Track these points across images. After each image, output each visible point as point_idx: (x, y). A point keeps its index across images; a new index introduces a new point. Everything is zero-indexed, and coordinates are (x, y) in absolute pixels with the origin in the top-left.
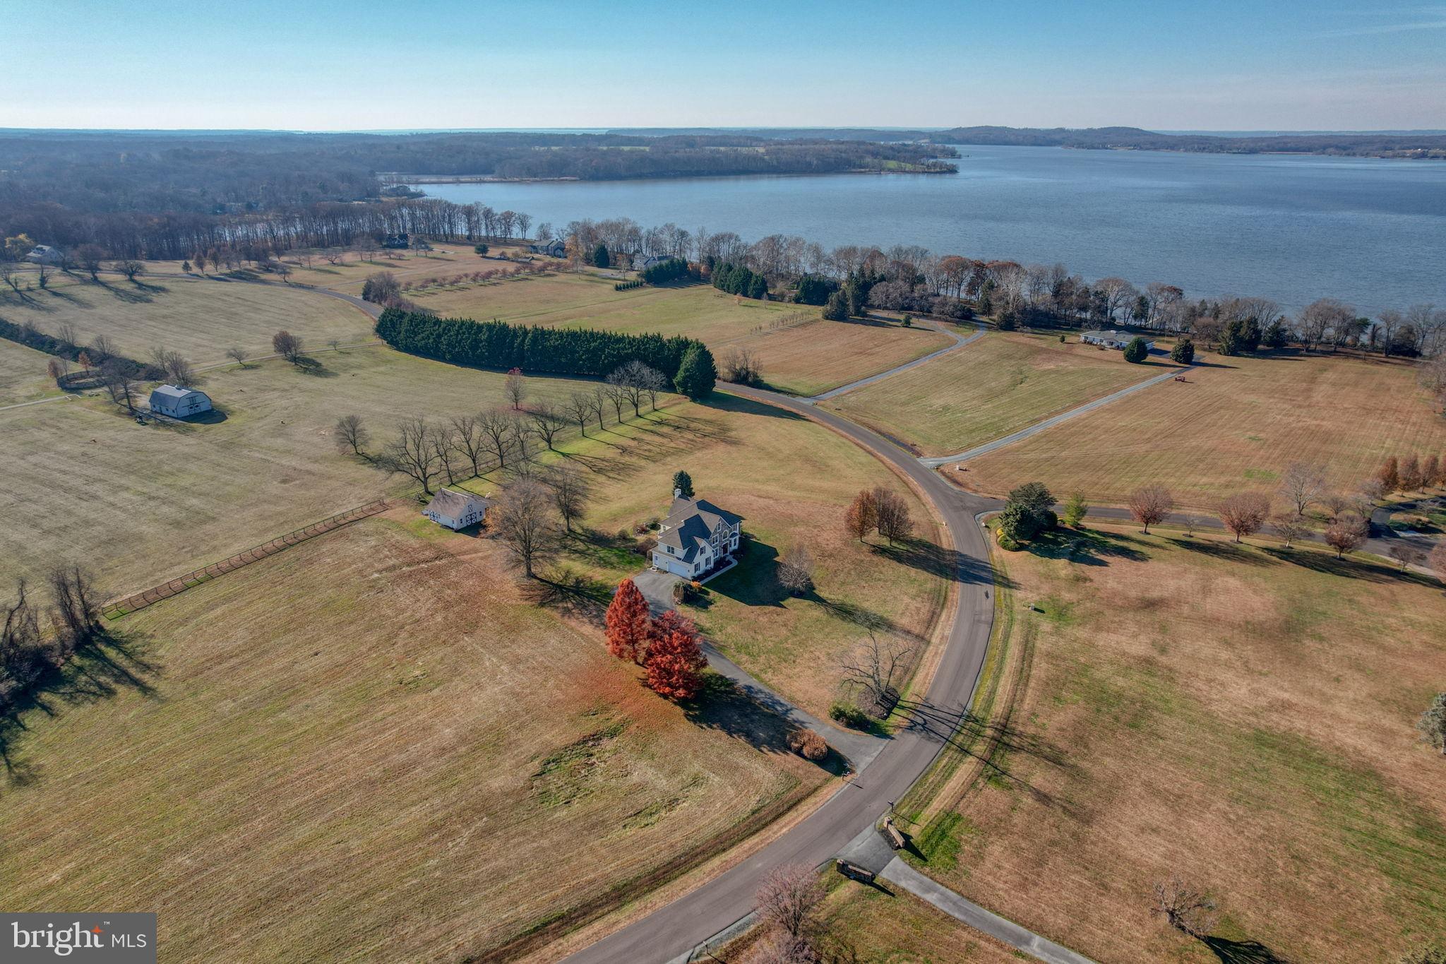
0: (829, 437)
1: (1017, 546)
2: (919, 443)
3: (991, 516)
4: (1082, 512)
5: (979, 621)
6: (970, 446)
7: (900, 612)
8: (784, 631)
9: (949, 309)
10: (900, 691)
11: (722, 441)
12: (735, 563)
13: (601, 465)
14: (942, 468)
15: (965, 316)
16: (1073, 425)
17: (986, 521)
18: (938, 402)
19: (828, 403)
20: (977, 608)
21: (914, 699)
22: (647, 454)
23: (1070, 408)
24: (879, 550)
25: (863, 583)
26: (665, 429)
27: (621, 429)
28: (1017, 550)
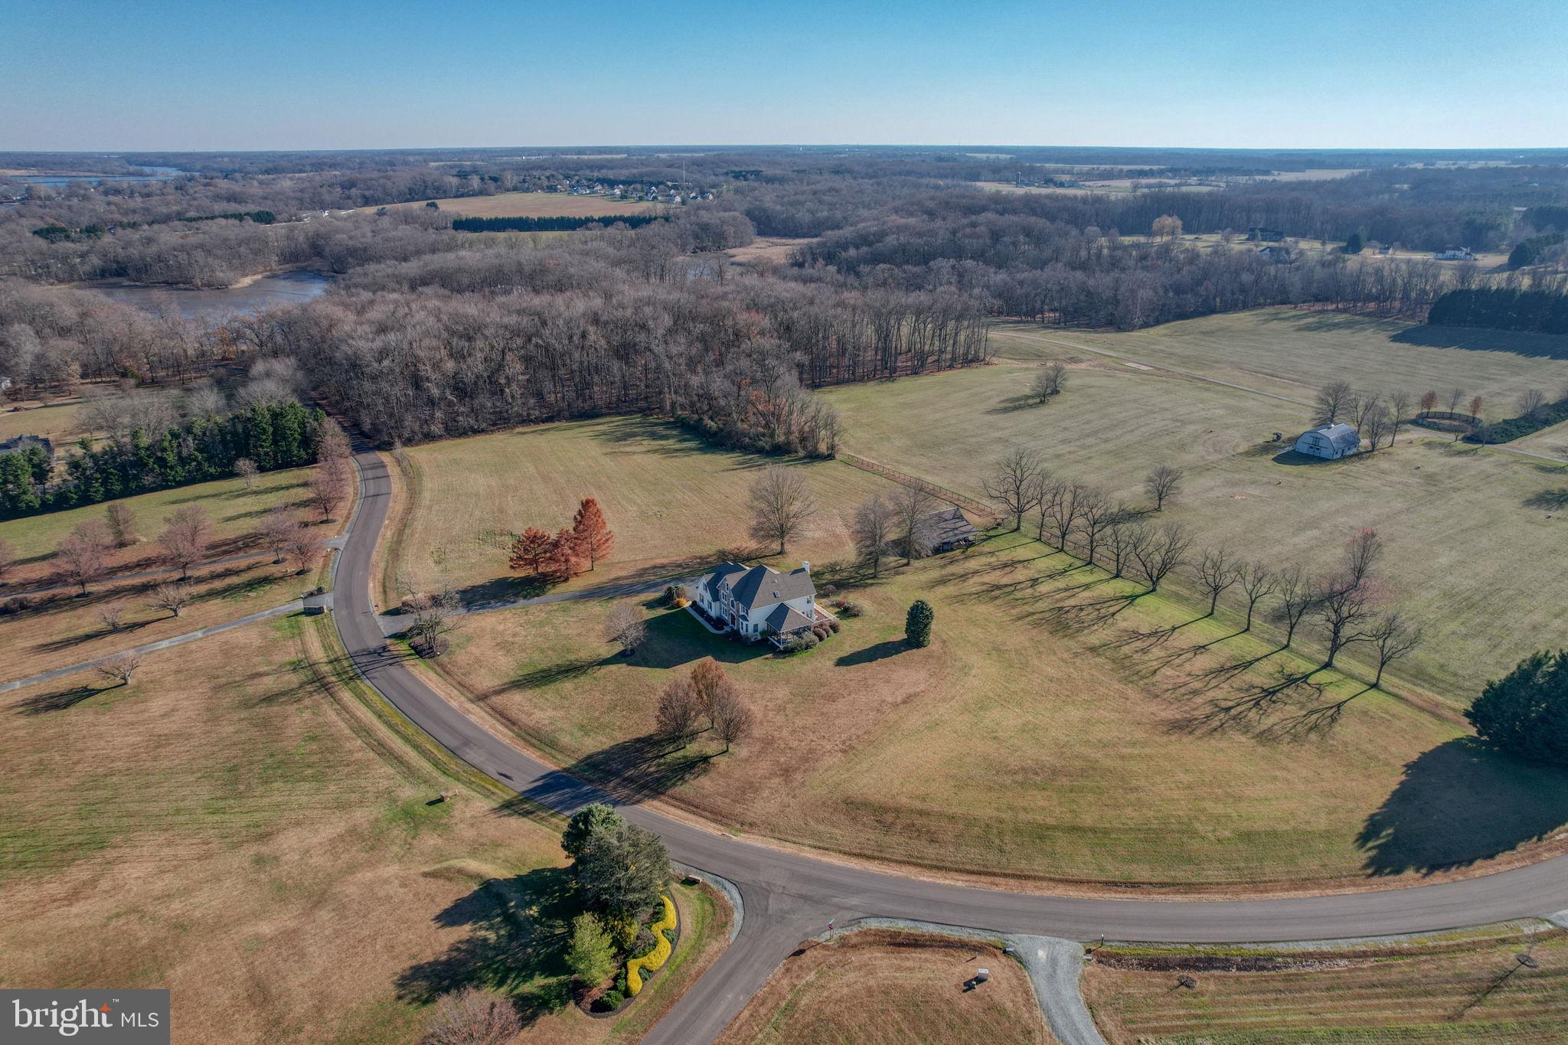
5: (466, 744)
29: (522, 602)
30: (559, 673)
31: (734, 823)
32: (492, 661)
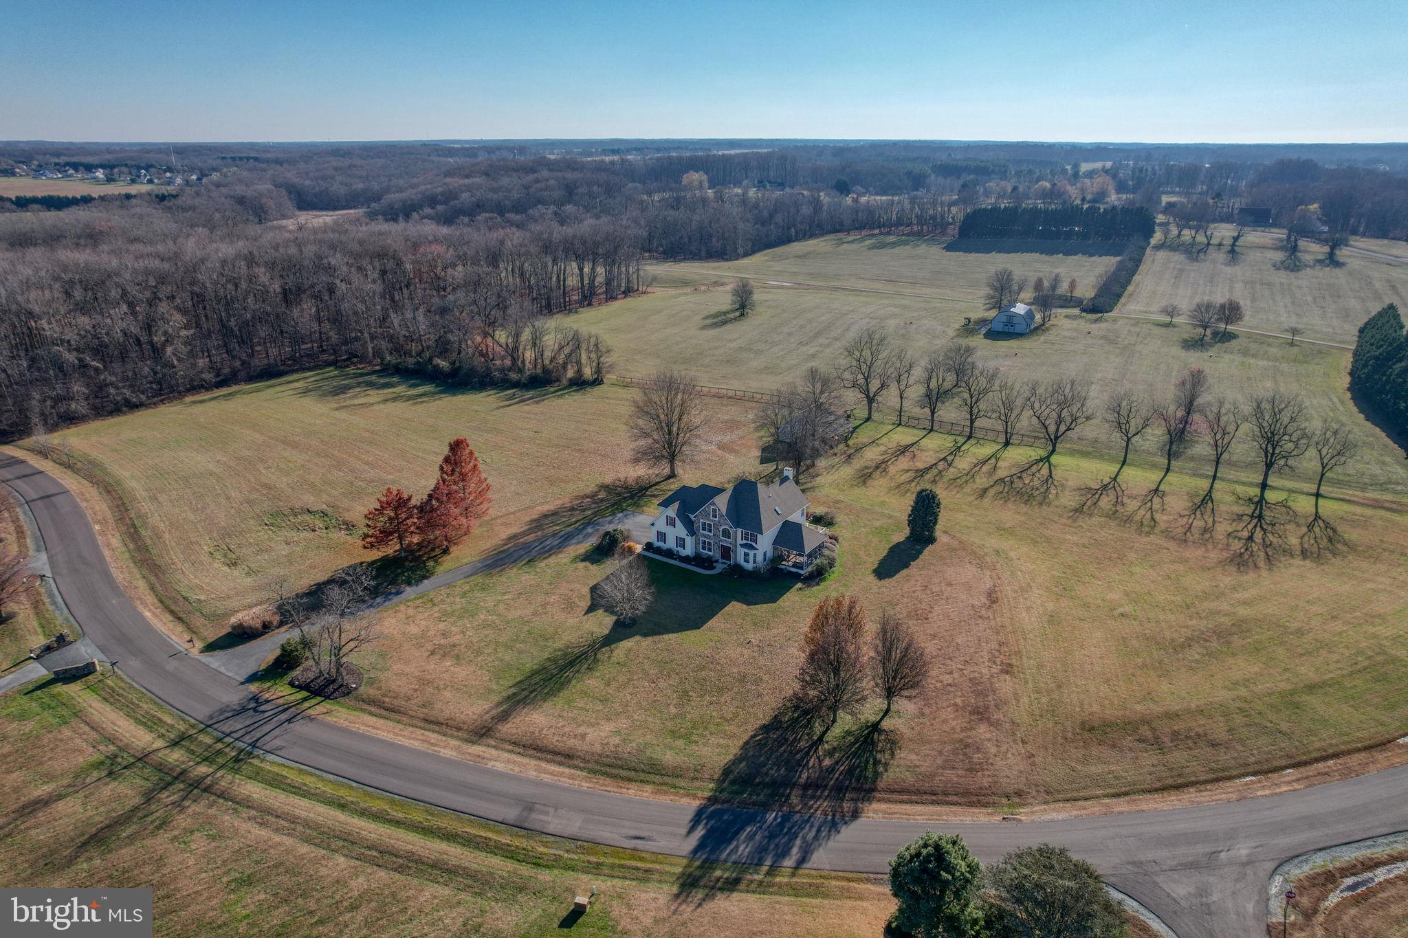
29: (409, 592)
30: (562, 669)
31: (996, 799)
32: (447, 676)
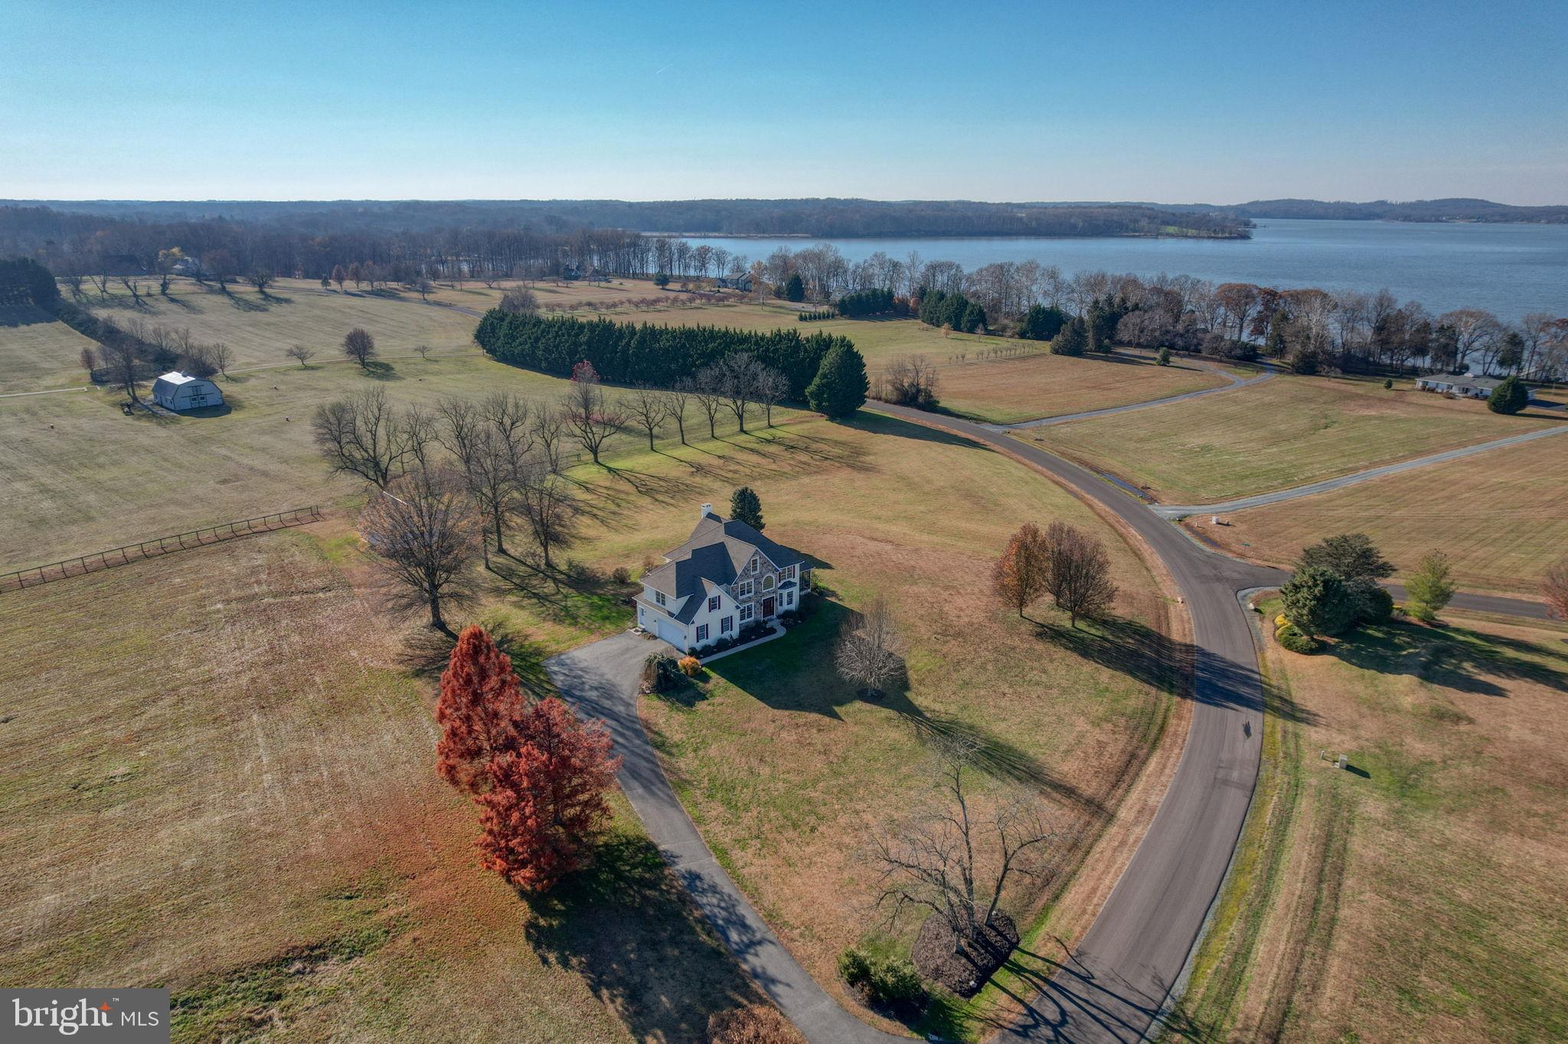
0: (1013, 470)
1: (1314, 645)
2: (1156, 485)
3: (1266, 594)
4: (1442, 596)
5: (1226, 782)
6: (1238, 495)
7: (1063, 748)
8: (818, 764)
9: (1225, 345)
10: (1021, 925)
11: (848, 466)
12: (781, 632)
13: (653, 484)
14: (1188, 520)
15: (1247, 357)
16: (1413, 478)
17: (1257, 602)
18: (1195, 441)
19: (1027, 435)
20: (1225, 756)
21: (1049, 950)
22: (730, 475)
23: (1405, 458)
24: (1049, 633)
25: (1005, 688)
26: (773, 449)
27: (711, 446)
28: (1311, 652)
